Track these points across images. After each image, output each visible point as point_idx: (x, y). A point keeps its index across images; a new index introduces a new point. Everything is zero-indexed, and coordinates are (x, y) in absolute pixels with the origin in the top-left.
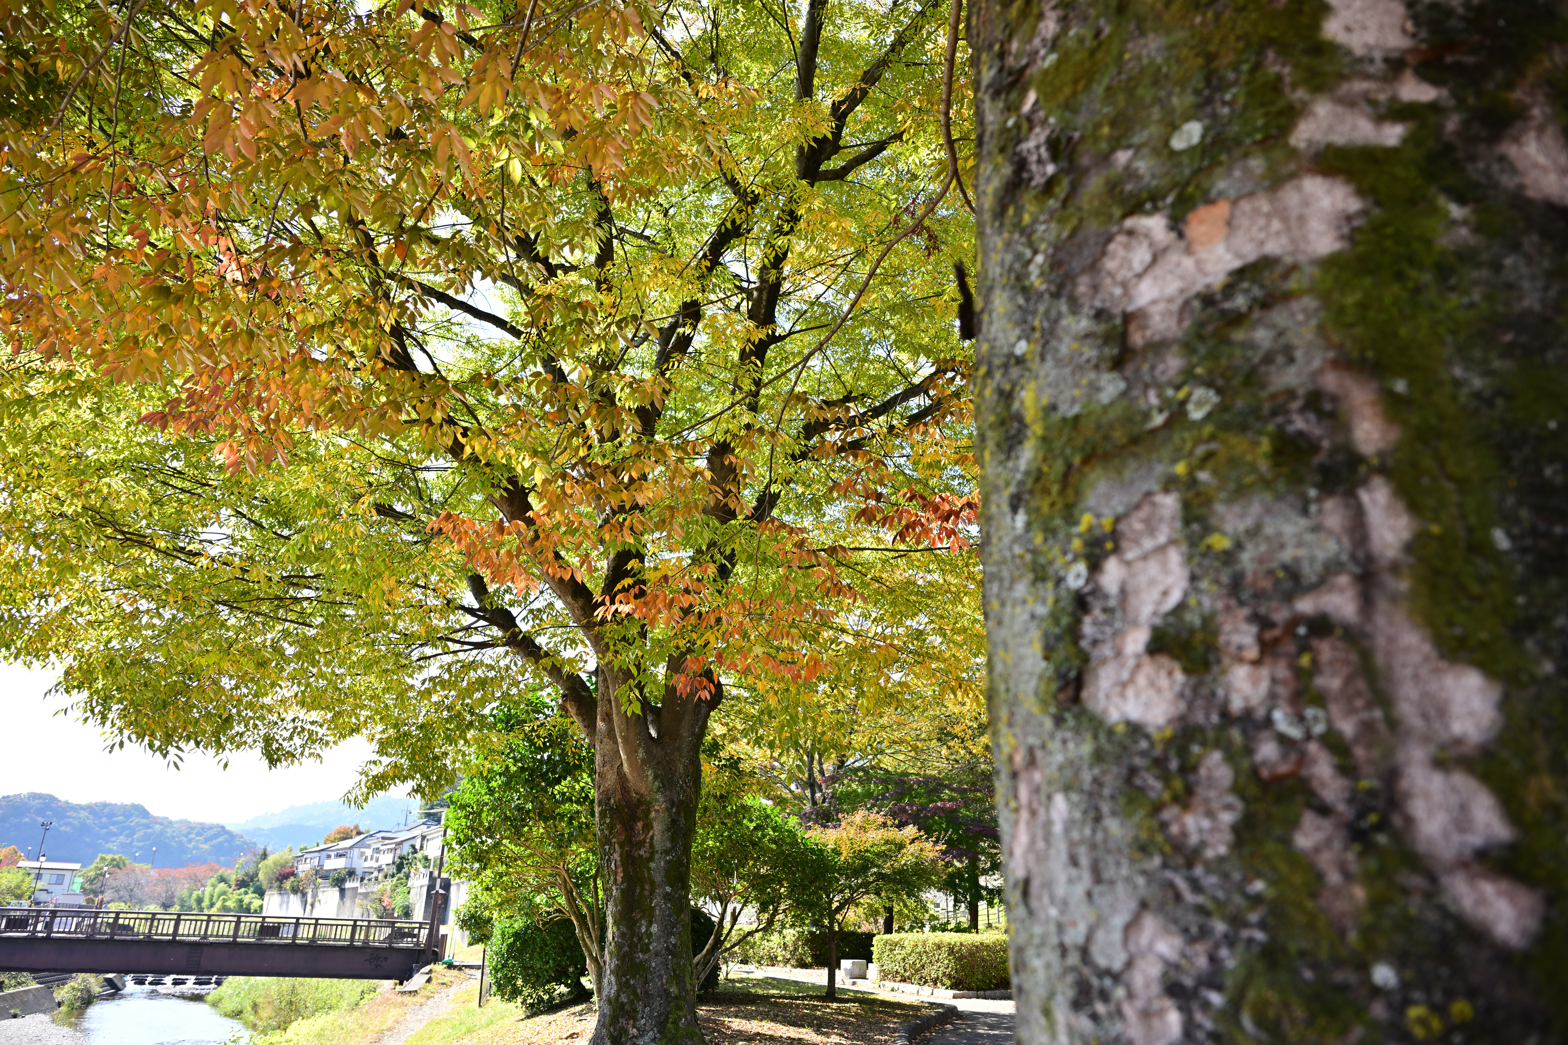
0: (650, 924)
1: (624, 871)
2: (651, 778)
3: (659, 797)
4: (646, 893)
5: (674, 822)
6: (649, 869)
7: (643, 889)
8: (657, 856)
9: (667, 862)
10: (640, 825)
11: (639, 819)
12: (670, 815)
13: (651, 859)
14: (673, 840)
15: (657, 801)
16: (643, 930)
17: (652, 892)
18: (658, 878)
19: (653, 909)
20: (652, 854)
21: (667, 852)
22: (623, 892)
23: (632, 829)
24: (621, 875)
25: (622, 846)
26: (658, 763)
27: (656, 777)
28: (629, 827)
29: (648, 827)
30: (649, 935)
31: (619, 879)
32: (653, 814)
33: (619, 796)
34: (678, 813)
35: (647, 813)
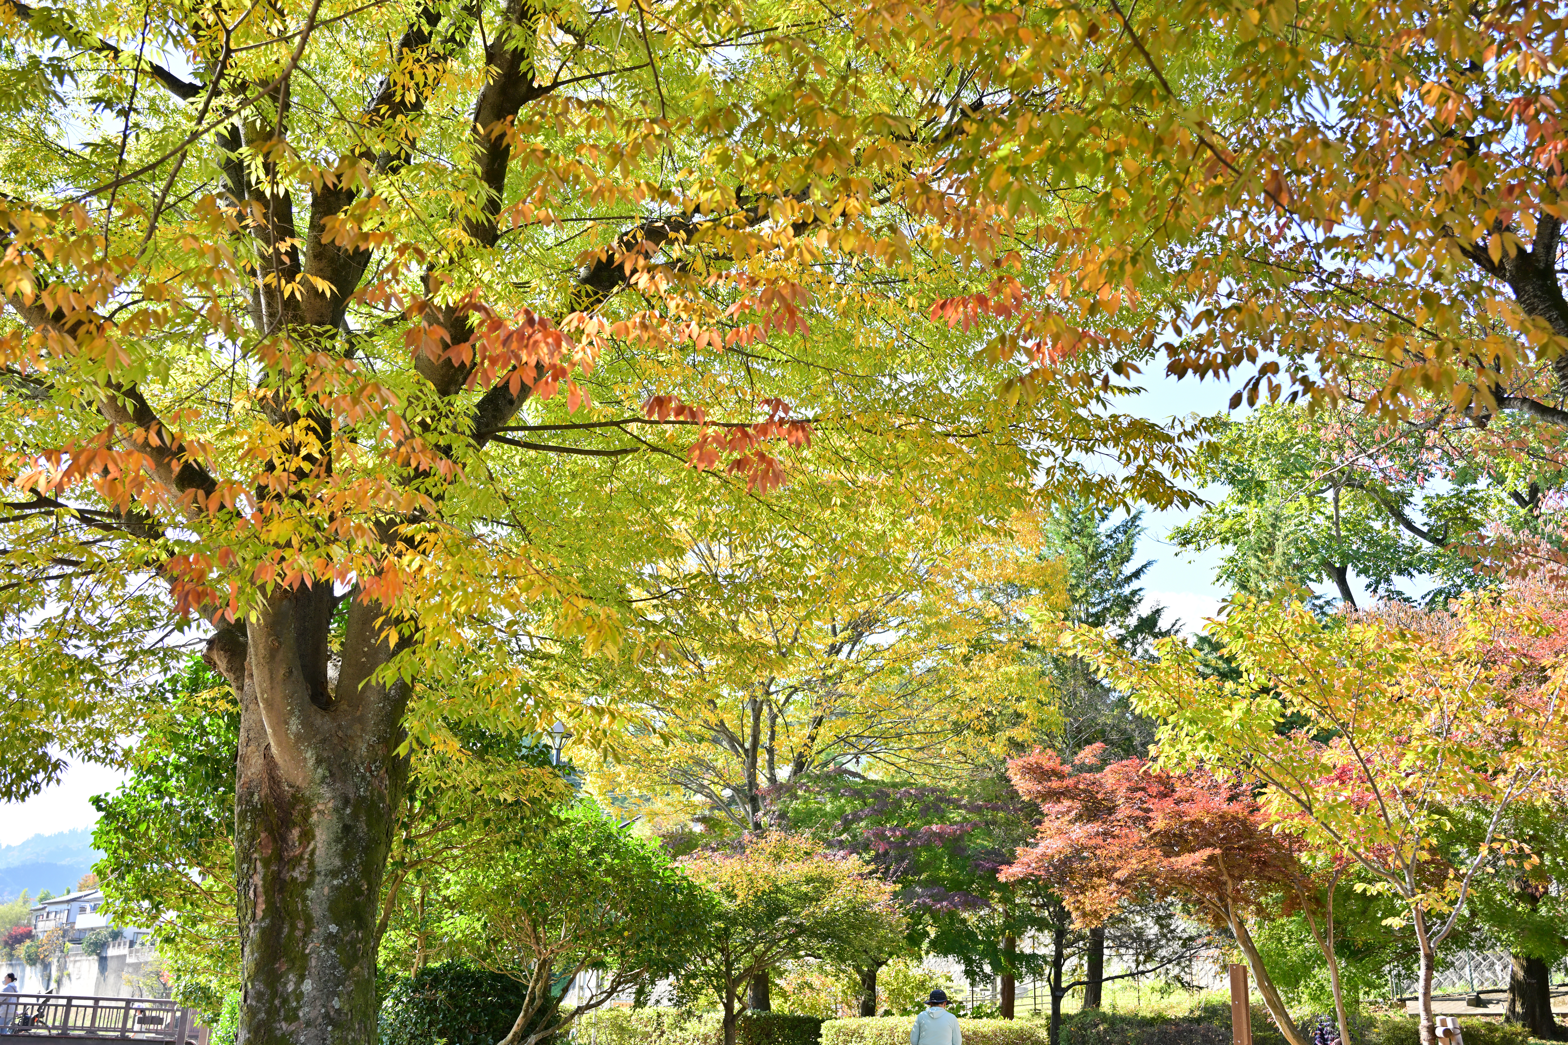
0: (302, 978)
1: (267, 902)
2: (311, 762)
3: (324, 790)
4: (298, 933)
5: (346, 829)
6: (305, 899)
7: (293, 927)
8: (318, 880)
9: (334, 888)
10: (296, 832)
11: (295, 825)
12: (341, 818)
13: (309, 883)
14: (345, 855)
15: (320, 796)
16: (290, 987)
17: (307, 933)
18: (317, 911)
19: (305, 957)
20: (312, 876)
21: (334, 874)
22: (263, 932)
23: (284, 840)
24: (261, 906)
25: (266, 863)
26: (324, 741)
27: (319, 762)
28: (279, 837)
29: (307, 836)
30: (299, 996)
31: (259, 914)
32: (315, 817)
33: (265, 790)
34: (355, 816)
35: (306, 815)
